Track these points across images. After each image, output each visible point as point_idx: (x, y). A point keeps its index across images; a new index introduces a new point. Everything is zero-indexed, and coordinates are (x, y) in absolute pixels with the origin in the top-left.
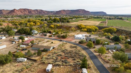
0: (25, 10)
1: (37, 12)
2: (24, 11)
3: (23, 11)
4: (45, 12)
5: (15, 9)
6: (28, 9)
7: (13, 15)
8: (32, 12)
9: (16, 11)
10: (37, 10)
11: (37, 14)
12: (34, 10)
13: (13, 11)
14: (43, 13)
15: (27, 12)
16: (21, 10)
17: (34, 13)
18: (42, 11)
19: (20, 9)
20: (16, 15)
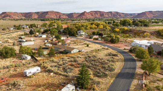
0: (96, 12)
1: (111, 15)
2: (95, 14)
3: (93, 14)
4: (122, 15)
5: (85, 12)
6: (100, 12)
7: (83, 18)
8: (105, 15)
9: (86, 13)
10: (111, 12)
11: (111, 17)
12: (107, 12)
13: (83, 14)
14: (119, 17)
15: (99, 15)
16: (91, 13)
17: (107, 16)
18: (117, 13)
19: (91, 11)
20: (86, 18)
